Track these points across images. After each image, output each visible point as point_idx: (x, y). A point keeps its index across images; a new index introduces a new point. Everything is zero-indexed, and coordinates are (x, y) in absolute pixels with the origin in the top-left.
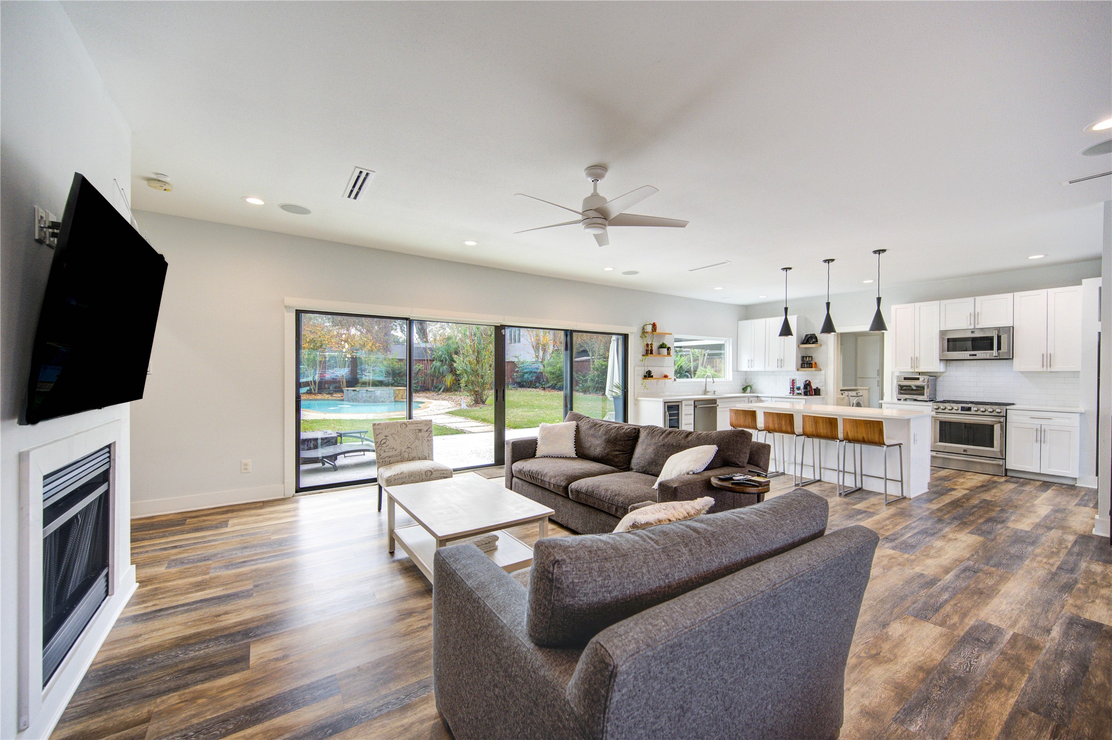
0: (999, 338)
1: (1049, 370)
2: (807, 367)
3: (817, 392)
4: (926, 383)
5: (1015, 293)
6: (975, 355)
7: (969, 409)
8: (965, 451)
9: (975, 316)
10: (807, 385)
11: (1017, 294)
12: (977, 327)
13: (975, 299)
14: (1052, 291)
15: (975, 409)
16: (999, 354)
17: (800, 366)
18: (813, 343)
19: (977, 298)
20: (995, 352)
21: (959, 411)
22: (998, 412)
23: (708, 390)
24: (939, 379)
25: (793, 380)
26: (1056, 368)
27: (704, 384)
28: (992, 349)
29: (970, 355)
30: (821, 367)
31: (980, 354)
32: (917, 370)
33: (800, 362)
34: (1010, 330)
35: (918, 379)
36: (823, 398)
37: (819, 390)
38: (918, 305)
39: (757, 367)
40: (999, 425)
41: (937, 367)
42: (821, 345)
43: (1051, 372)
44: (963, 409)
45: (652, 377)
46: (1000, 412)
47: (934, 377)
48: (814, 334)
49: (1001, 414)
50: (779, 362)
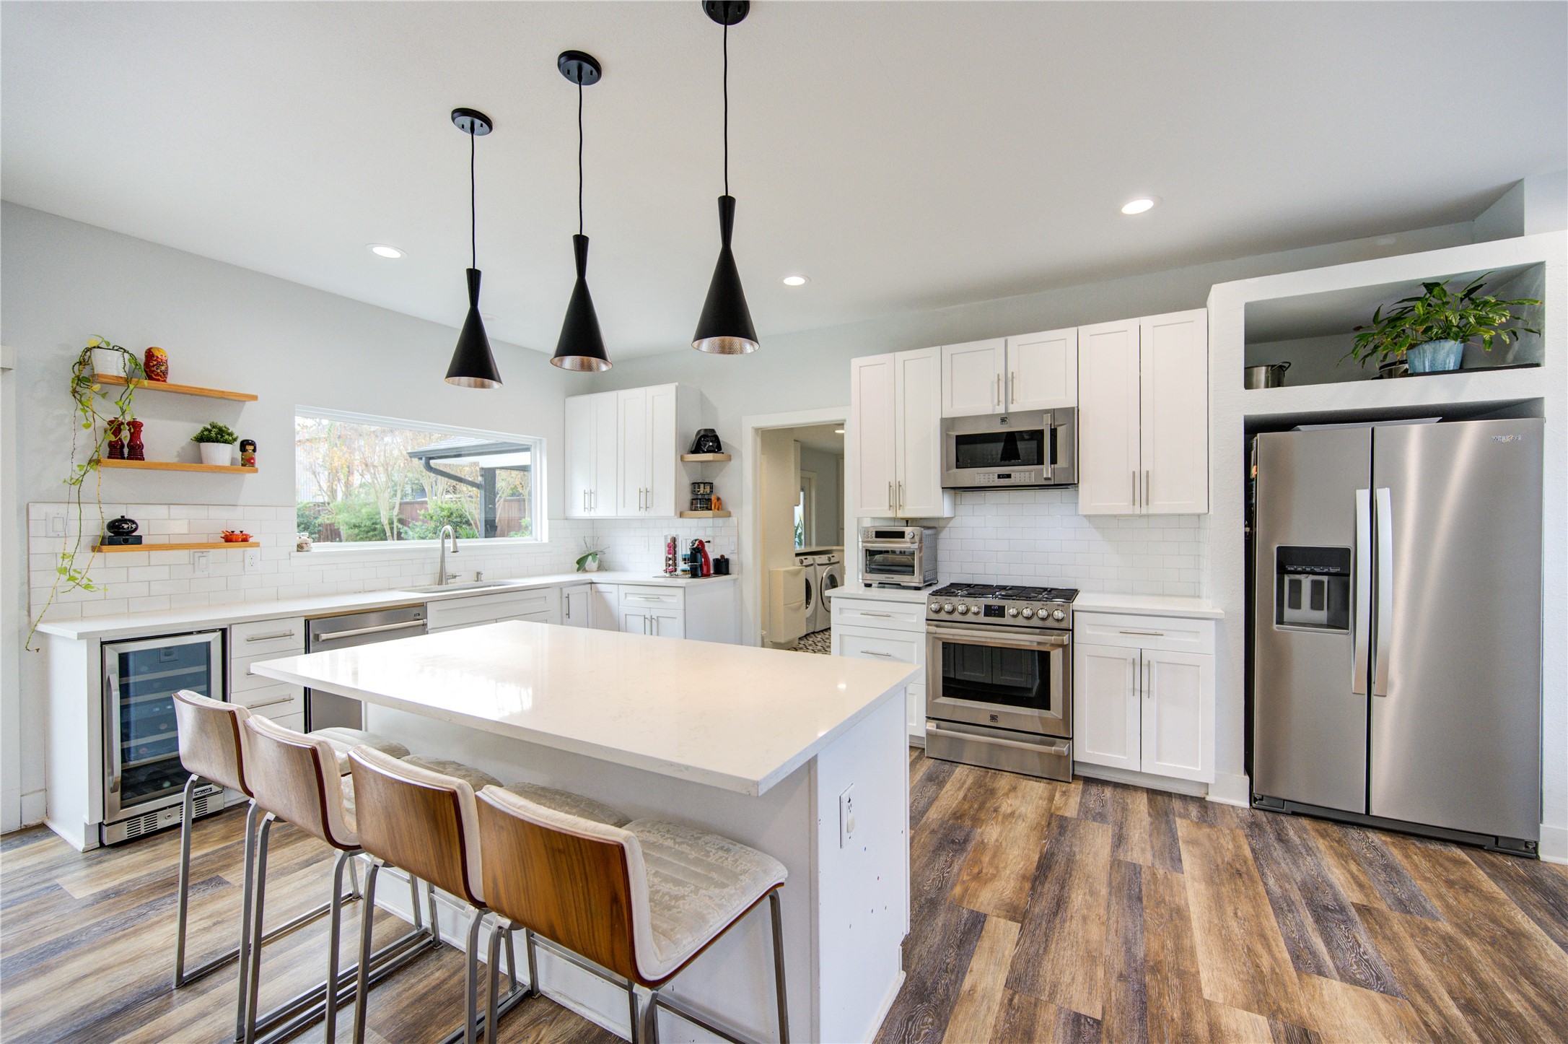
0: (1054, 433)
1: (1144, 511)
2: (702, 509)
3: (722, 567)
4: (916, 546)
5: (1080, 328)
6: (1009, 476)
7: (1000, 612)
8: (993, 718)
9: (1007, 382)
10: (698, 550)
11: (1085, 330)
12: (1012, 409)
13: (1006, 341)
14: (1148, 321)
15: (1013, 611)
16: (1053, 471)
17: (687, 504)
18: (708, 451)
19: (1010, 339)
20: (1046, 470)
21: (982, 618)
22: (1058, 620)
23: (450, 569)
24: (944, 534)
25: (674, 540)
26: (1160, 505)
27: (439, 554)
28: (1040, 462)
29: (999, 476)
30: (730, 509)
31: (1020, 474)
32: (900, 514)
33: (687, 497)
34: (1070, 415)
35: (901, 535)
36: (735, 580)
37: (727, 561)
38: (901, 356)
39: (603, 511)
40: (1060, 650)
41: (939, 506)
42: (729, 458)
43: (1148, 516)
44: (989, 611)
45: (138, 540)
46: (1062, 620)
47: (931, 527)
48: (713, 431)
49: (1063, 625)
50: (643, 495)
